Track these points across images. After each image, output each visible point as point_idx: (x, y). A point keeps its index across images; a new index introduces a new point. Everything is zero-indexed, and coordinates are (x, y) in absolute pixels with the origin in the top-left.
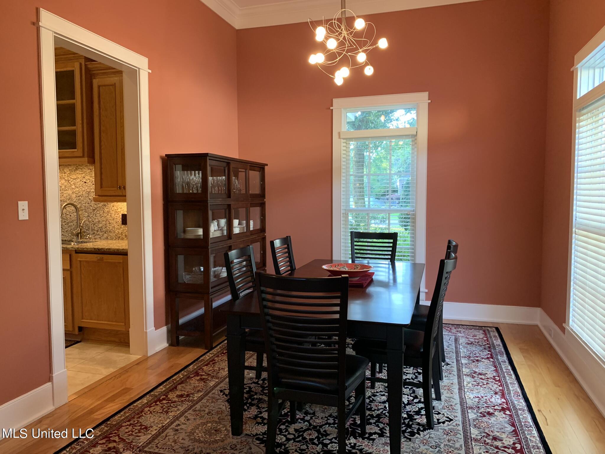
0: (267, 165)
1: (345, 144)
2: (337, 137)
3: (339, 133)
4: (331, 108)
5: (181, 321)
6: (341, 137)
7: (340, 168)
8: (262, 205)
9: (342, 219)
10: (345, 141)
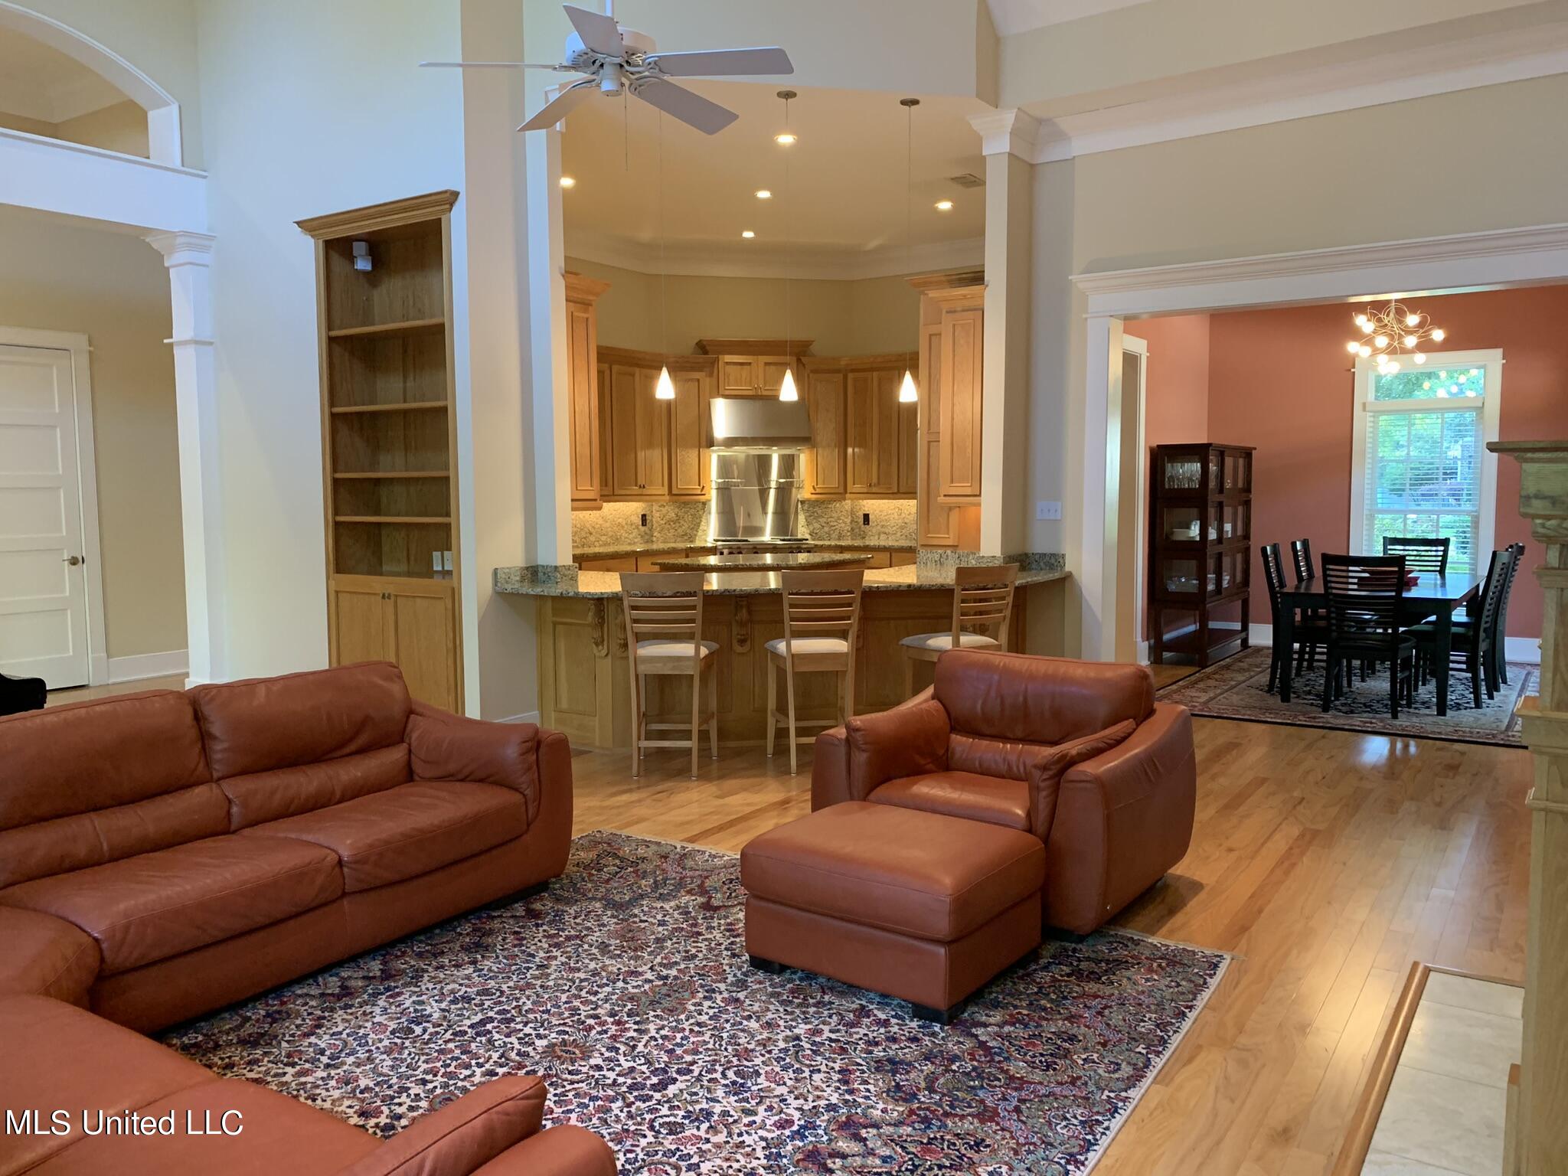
0: (1255, 449)
1: (1372, 419)
2: (1361, 408)
3: (1364, 405)
4: (1353, 370)
5: (1166, 637)
6: (1367, 409)
7: (1364, 452)
8: (1247, 504)
9: (1365, 522)
10: (1371, 414)
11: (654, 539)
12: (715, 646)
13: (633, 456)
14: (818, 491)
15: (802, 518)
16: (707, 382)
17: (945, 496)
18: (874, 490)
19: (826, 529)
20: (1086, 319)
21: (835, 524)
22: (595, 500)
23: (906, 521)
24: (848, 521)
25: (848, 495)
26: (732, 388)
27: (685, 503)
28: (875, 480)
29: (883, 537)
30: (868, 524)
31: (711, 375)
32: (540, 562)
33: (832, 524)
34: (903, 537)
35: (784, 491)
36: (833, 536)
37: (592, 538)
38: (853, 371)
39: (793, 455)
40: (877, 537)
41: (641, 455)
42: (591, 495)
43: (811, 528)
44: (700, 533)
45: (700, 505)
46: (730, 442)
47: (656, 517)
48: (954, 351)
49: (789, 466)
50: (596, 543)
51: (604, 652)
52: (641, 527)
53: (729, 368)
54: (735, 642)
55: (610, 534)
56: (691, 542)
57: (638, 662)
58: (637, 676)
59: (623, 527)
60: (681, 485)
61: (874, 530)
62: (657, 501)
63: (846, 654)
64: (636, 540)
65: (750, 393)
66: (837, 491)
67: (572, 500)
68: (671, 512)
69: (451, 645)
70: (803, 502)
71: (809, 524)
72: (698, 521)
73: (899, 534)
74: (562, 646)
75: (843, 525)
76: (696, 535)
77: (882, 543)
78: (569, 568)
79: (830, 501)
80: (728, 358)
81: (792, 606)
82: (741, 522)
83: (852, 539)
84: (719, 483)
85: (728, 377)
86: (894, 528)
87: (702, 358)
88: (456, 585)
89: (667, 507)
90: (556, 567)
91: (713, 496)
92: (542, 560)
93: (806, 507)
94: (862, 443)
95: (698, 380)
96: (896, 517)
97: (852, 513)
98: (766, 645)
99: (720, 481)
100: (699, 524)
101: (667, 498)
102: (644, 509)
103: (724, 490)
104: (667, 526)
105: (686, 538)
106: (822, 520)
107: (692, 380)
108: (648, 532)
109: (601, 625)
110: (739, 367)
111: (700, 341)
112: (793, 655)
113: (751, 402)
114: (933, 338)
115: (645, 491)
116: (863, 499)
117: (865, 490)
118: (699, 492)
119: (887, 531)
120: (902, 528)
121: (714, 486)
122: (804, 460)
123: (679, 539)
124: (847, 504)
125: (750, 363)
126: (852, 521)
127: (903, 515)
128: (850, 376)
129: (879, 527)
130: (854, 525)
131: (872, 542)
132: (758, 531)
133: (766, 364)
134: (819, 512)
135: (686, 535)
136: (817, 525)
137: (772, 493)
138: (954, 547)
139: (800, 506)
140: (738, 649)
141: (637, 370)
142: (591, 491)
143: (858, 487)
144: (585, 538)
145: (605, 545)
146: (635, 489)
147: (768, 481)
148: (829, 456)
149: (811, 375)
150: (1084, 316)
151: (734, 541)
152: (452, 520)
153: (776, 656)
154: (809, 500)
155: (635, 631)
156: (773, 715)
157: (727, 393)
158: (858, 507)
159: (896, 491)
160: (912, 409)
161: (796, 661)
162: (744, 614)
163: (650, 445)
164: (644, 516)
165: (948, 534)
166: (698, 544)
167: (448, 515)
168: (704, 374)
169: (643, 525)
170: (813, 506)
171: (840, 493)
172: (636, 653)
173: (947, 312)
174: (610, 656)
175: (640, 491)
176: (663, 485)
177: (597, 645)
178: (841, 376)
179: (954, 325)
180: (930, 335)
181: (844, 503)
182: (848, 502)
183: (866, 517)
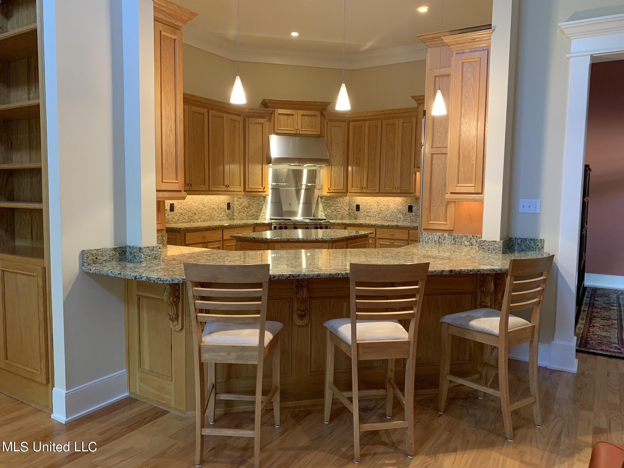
11: (235, 217)
12: (278, 325)
13: (222, 167)
14: (331, 191)
15: (321, 207)
16: (267, 125)
17: (451, 193)
18: (365, 191)
19: (335, 213)
20: (569, 58)
21: (340, 210)
22: (180, 191)
23: (382, 209)
24: (347, 209)
25: (348, 194)
26: (283, 130)
27: (254, 197)
28: (365, 185)
29: (367, 218)
30: (359, 211)
31: (270, 121)
32: (128, 244)
33: (338, 210)
34: (380, 218)
35: (310, 191)
36: (339, 217)
37: (196, 217)
38: (353, 121)
39: (316, 170)
40: (364, 218)
41: (227, 167)
42: (176, 187)
43: (326, 212)
44: (262, 214)
45: (262, 198)
46: (280, 161)
47: (236, 205)
48: (462, 82)
49: (313, 176)
50: (199, 220)
51: (179, 327)
52: (227, 210)
53: (281, 117)
54: (295, 317)
55: (208, 214)
56: (257, 219)
57: (202, 350)
58: (202, 365)
59: (216, 210)
60: (251, 186)
61: (362, 214)
62: (237, 195)
63: (408, 343)
64: (224, 218)
65: (293, 132)
66: (342, 191)
67: (158, 191)
68: (245, 201)
69: (42, 317)
70: (321, 197)
71: (325, 210)
72: (261, 207)
73: (377, 217)
74: (145, 315)
75: (344, 211)
76: (259, 216)
77: (368, 222)
78: (152, 249)
79: (337, 197)
80: (280, 111)
81: (358, 297)
82: (285, 209)
83: (349, 219)
84: (273, 185)
85: (280, 122)
86: (375, 213)
87: (264, 110)
88: (46, 265)
89: (242, 199)
90: (140, 248)
91: (269, 192)
92: (130, 242)
93: (323, 201)
94: (357, 164)
95: (262, 124)
96: (376, 207)
97: (350, 204)
98: (326, 324)
99: (274, 184)
100: (261, 209)
101: (243, 193)
102: (229, 199)
103: (276, 189)
104: (242, 210)
105: (253, 217)
106: (332, 208)
107: (258, 123)
108: (231, 213)
109: (176, 304)
110: (287, 116)
111: (264, 100)
112: (358, 345)
113: (294, 138)
114: (438, 79)
115: (229, 189)
116: (356, 196)
117: (359, 191)
118: (262, 191)
119: (370, 215)
120: (379, 213)
121: (270, 187)
122: (323, 173)
123: (250, 218)
124: (347, 199)
125: (293, 115)
126: (349, 209)
127: (380, 206)
128: (352, 124)
129: (365, 213)
130: (350, 211)
131: (362, 221)
132: (294, 213)
133: (302, 115)
134: (331, 203)
135: (254, 215)
136: (329, 211)
137: (303, 192)
138: (450, 231)
139: (320, 199)
140: (298, 322)
141: (225, 115)
142: (176, 183)
143: (354, 190)
144: (191, 217)
145: (204, 221)
146: (223, 188)
147: (301, 185)
148: (338, 171)
149: (328, 123)
150: (568, 56)
151: (282, 219)
152: (43, 206)
153: (337, 338)
154: (326, 196)
155: (199, 320)
156: (330, 388)
157: (279, 132)
158: (353, 201)
159: (378, 192)
160: (445, 120)
161: (361, 351)
162: (304, 293)
163: (233, 162)
164: (229, 204)
165: (446, 221)
166: (260, 221)
167: (40, 201)
168: (266, 120)
169: (228, 209)
170: (328, 200)
171: (344, 193)
172: (200, 341)
173: (457, 54)
174: (184, 331)
175: (226, 189)
176: (240, 186)
177: (171, 319)
178: (346, 124)
179: (463, 63)
180: (435, 76)
181: (345, 198)
182: (347, 198)
183: (358, 207)
